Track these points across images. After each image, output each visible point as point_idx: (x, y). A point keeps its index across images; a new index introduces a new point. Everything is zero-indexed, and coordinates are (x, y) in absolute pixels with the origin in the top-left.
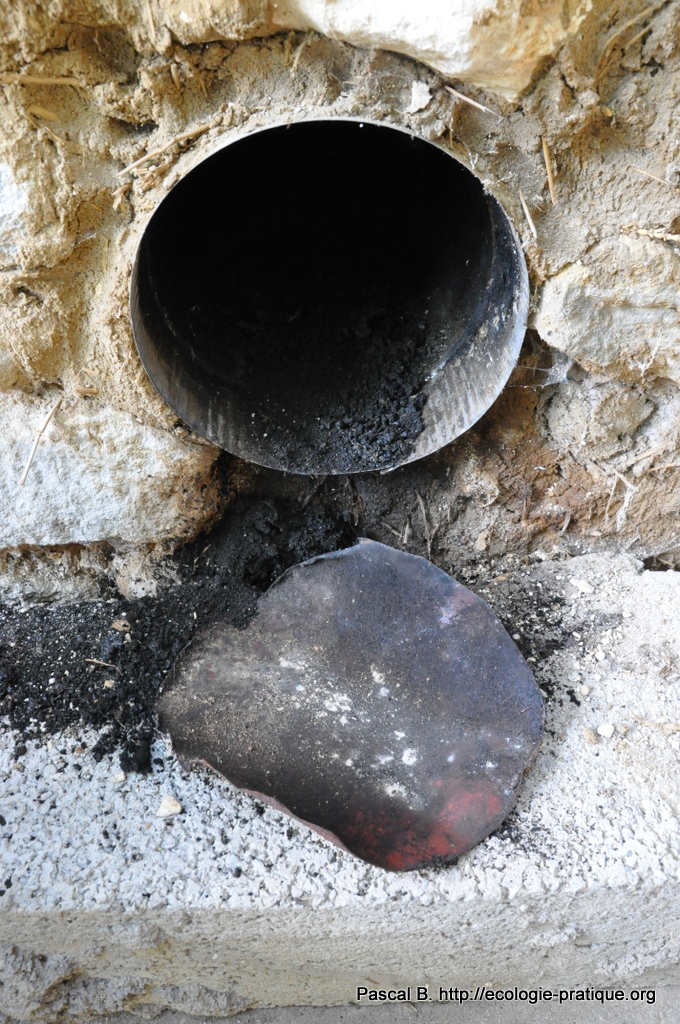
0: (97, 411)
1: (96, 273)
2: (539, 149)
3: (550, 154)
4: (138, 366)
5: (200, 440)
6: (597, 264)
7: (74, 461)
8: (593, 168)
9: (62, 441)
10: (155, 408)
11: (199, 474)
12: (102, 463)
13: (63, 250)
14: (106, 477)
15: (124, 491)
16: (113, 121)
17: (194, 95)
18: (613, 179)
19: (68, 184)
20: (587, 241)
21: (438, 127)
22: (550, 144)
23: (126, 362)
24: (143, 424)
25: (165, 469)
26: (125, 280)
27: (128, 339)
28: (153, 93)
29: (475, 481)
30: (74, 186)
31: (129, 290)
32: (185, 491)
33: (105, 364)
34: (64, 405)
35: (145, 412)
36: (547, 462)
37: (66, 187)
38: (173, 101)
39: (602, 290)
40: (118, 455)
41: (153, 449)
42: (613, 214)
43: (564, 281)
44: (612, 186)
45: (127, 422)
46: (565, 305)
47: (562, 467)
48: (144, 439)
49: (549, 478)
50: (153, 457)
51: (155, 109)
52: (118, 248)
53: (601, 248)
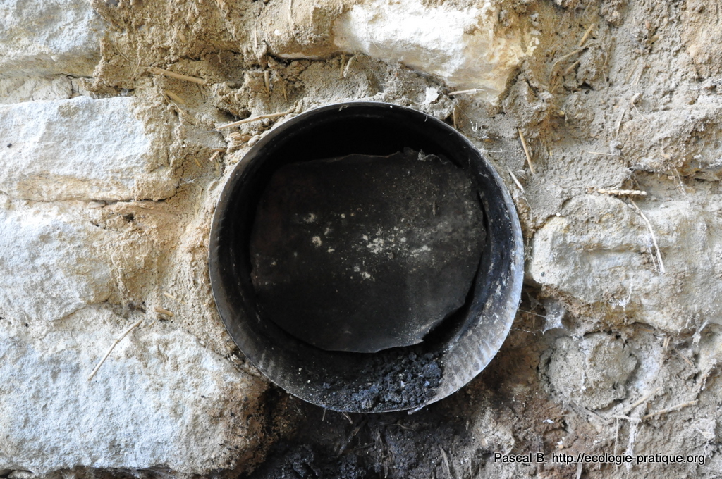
0: (169, 331)
1: (189, 216)
2: (517, 137)
3: (526, 142)
4: (209, 292)
5: (253, 370)
6: (572, 215)
7: (140, 378)
8: (557, 154)
9: (135, 357)
10: (217, 334)
11: (247, 399)
12: (165, 381)
13: (168, 187)
14: (165, 397)
15: (178, 413)
16: (221, 111)
17: (278, 98)
18: (572, 161)
19: (181, 138)
20: (562, 197)
21: (446, 112)
22: (525, 133)
23: (200, 287)
24: (205, 346)
25: (217, 391)
26: (209, 217)
27: (204, 266)
28: (250, 90)
29: (492, 432)
30: (185, 141)
31: (211, 225)
32: (233, 415)
33: (182, 290)
34: (143, 324)
35: (208, 336)
36: (554, 416)
37: (180, 141)
38: (263, 98)
39: (579, 236)
40: (180, 373)
41: (210, 369)
42: (578, 182)
43: (549, 230)
44: (573, 165)
45: (192, 343)
46: (552, 249)
47: (567, 422)
48: (204, 359)
49: (557, 433)
50: (209, 378)
51: (250, 102)
52: (208, 193)
53: (573, 203)
